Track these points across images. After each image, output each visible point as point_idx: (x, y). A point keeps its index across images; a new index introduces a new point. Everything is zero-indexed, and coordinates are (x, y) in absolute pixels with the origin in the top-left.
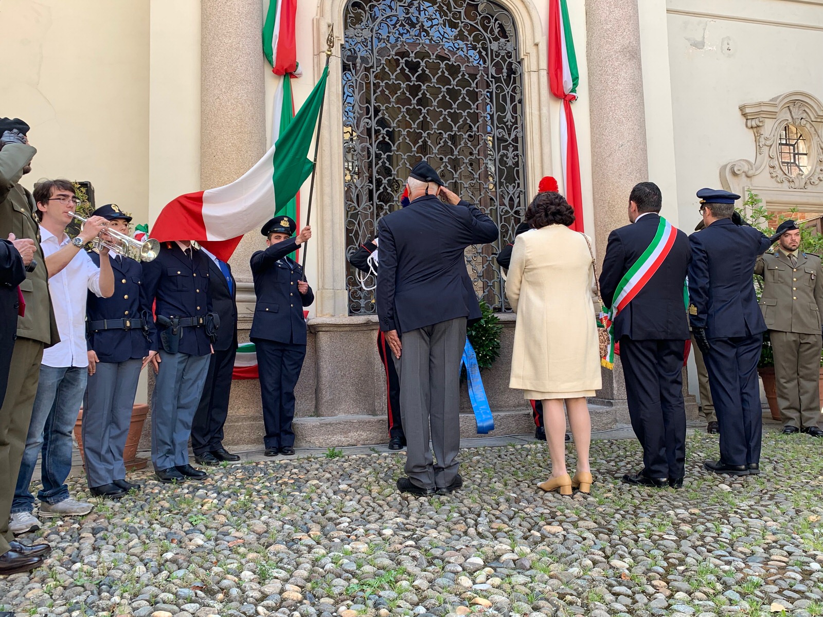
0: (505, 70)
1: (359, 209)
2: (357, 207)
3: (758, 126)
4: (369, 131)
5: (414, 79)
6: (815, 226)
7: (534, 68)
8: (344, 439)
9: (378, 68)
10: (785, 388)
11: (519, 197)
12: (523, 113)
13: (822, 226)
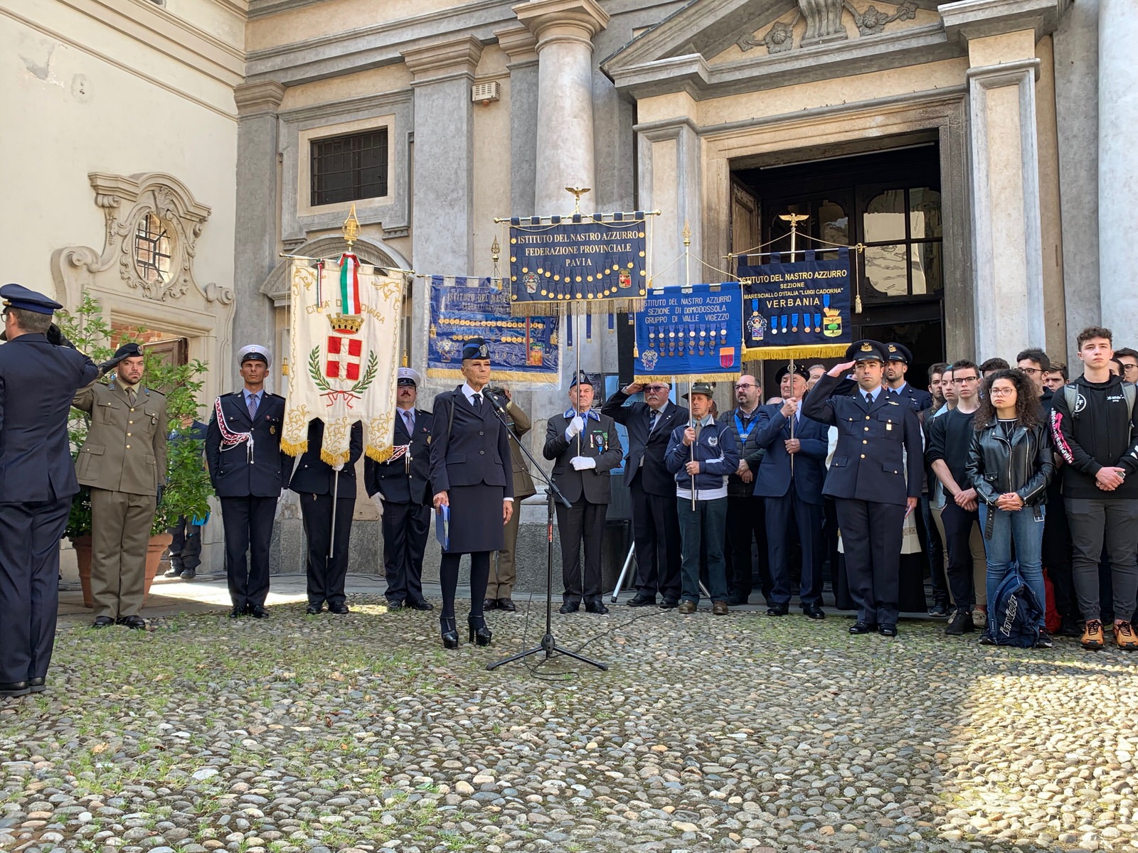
3: (111, 207)
6: (171, 350)
10: (103, 565)
13: (180, 351)
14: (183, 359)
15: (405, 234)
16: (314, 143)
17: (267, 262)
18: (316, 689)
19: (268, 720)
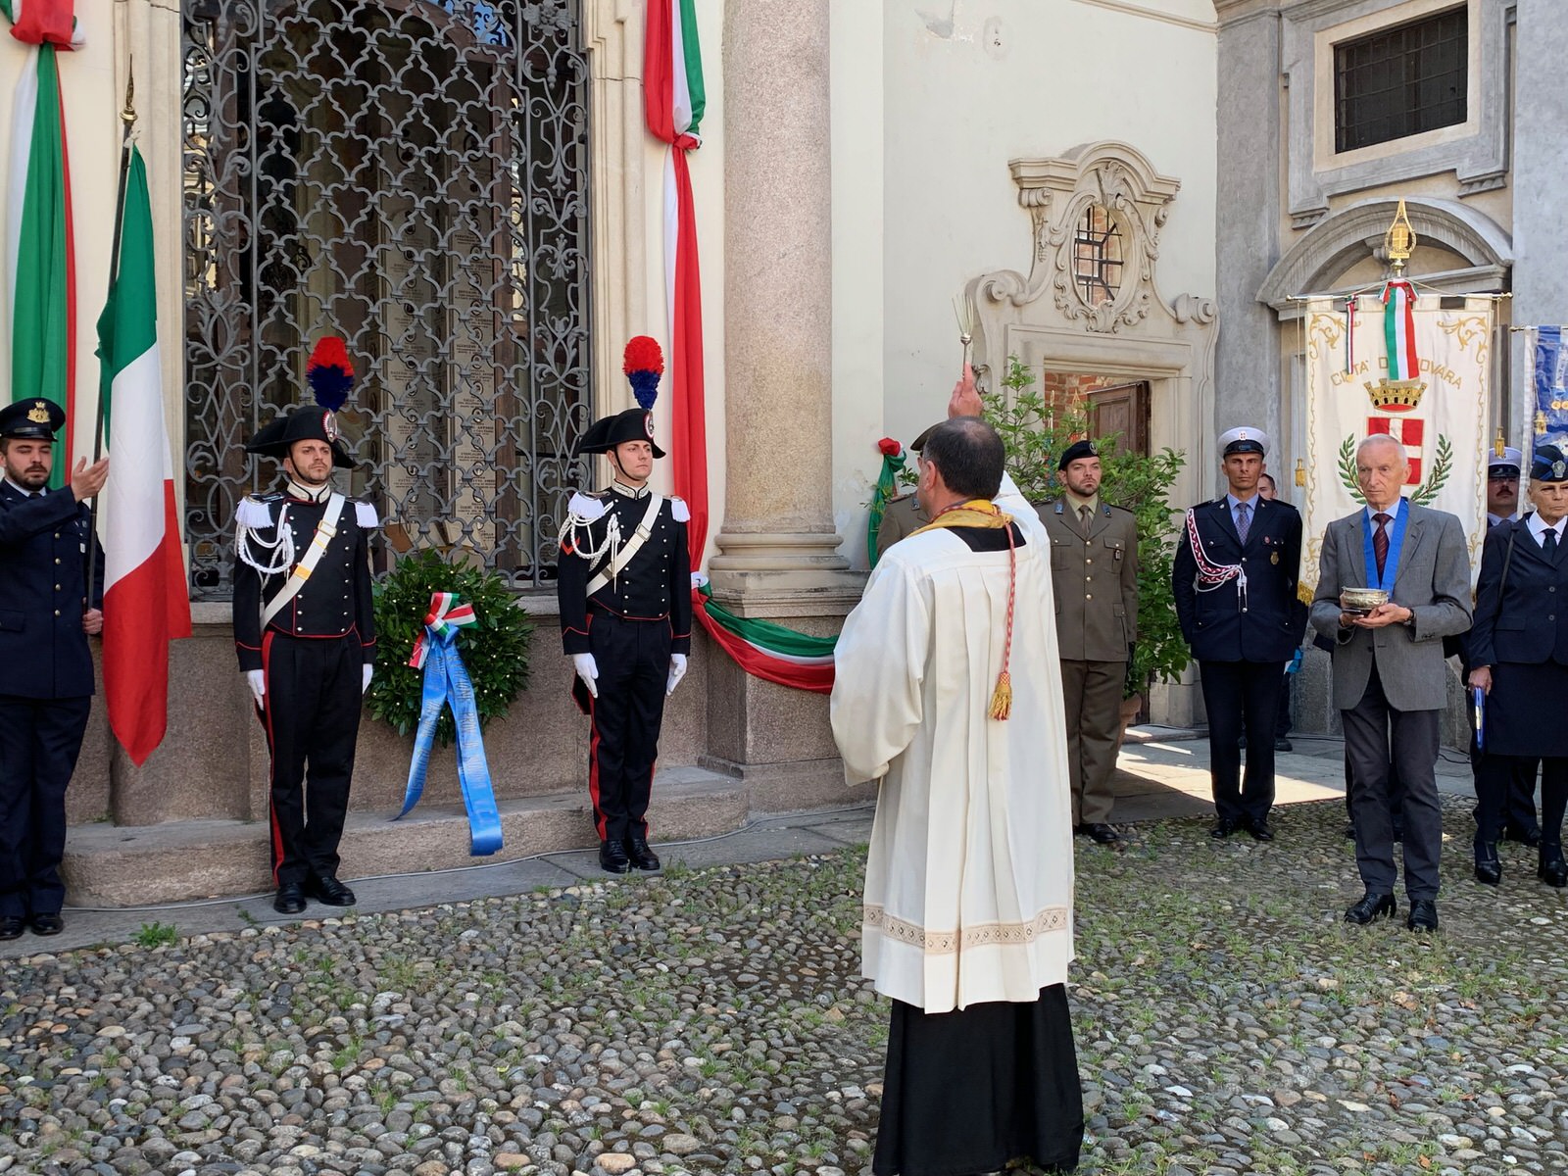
0: (552, 70)
1: (218, 359)
2: (213, 354)
3: (1040, 205)
4: (243, 184)
5: (350, 72)
6: (1126, 400)
7: (614, 71)
8: (177, 886)
9: (270, 43)
11: (576, 345)
12: (588, 167)
13: (1139, 402)
14: (1144, 412)
15: (1499, 183)
16: (1337, 48)
17: (1265, 252)
18: (1371, 1023)
19: (1303, 1081)
